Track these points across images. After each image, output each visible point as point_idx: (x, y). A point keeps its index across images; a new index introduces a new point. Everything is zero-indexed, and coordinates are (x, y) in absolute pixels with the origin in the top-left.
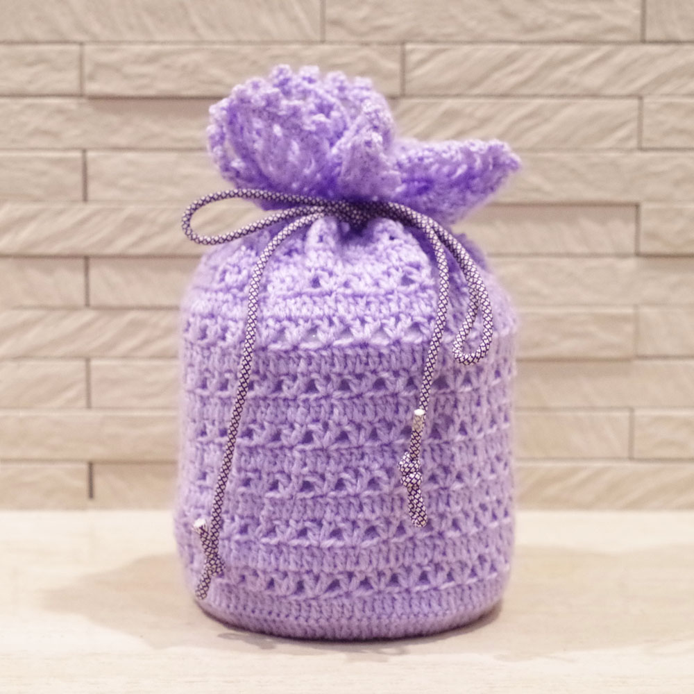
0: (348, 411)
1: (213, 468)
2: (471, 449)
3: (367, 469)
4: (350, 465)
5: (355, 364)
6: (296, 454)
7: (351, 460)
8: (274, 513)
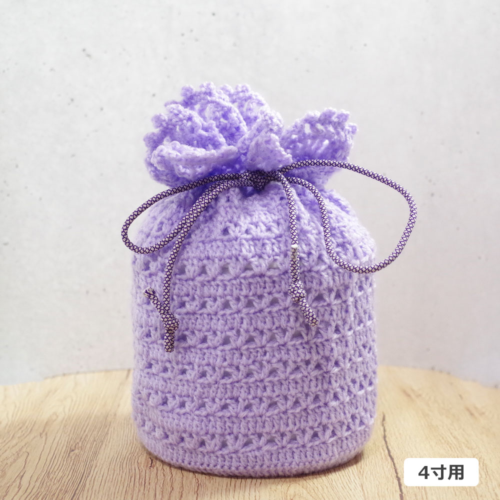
0: (253, 322)
1: (158, 361)
2: (344, 343)
3: (269, 362)
4: (257, 359)
5: (257, 288)
6: (219, 353)
7: (257, 356)
8: (204, 393)
